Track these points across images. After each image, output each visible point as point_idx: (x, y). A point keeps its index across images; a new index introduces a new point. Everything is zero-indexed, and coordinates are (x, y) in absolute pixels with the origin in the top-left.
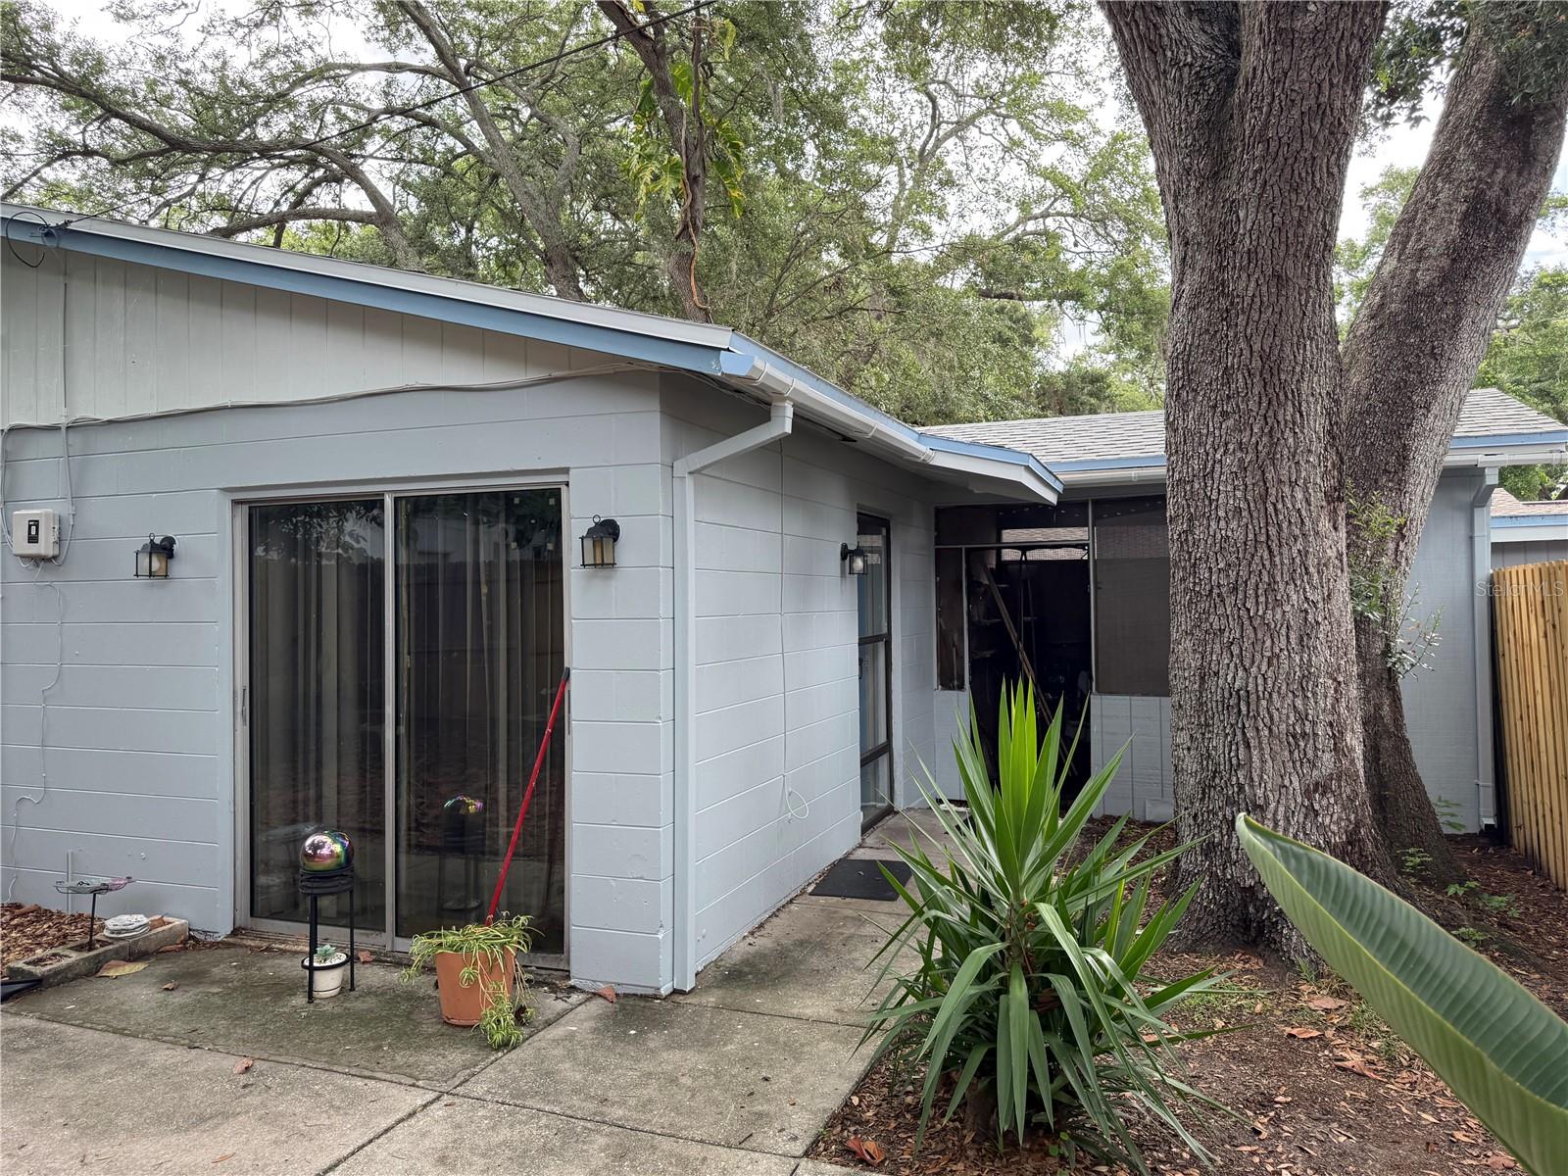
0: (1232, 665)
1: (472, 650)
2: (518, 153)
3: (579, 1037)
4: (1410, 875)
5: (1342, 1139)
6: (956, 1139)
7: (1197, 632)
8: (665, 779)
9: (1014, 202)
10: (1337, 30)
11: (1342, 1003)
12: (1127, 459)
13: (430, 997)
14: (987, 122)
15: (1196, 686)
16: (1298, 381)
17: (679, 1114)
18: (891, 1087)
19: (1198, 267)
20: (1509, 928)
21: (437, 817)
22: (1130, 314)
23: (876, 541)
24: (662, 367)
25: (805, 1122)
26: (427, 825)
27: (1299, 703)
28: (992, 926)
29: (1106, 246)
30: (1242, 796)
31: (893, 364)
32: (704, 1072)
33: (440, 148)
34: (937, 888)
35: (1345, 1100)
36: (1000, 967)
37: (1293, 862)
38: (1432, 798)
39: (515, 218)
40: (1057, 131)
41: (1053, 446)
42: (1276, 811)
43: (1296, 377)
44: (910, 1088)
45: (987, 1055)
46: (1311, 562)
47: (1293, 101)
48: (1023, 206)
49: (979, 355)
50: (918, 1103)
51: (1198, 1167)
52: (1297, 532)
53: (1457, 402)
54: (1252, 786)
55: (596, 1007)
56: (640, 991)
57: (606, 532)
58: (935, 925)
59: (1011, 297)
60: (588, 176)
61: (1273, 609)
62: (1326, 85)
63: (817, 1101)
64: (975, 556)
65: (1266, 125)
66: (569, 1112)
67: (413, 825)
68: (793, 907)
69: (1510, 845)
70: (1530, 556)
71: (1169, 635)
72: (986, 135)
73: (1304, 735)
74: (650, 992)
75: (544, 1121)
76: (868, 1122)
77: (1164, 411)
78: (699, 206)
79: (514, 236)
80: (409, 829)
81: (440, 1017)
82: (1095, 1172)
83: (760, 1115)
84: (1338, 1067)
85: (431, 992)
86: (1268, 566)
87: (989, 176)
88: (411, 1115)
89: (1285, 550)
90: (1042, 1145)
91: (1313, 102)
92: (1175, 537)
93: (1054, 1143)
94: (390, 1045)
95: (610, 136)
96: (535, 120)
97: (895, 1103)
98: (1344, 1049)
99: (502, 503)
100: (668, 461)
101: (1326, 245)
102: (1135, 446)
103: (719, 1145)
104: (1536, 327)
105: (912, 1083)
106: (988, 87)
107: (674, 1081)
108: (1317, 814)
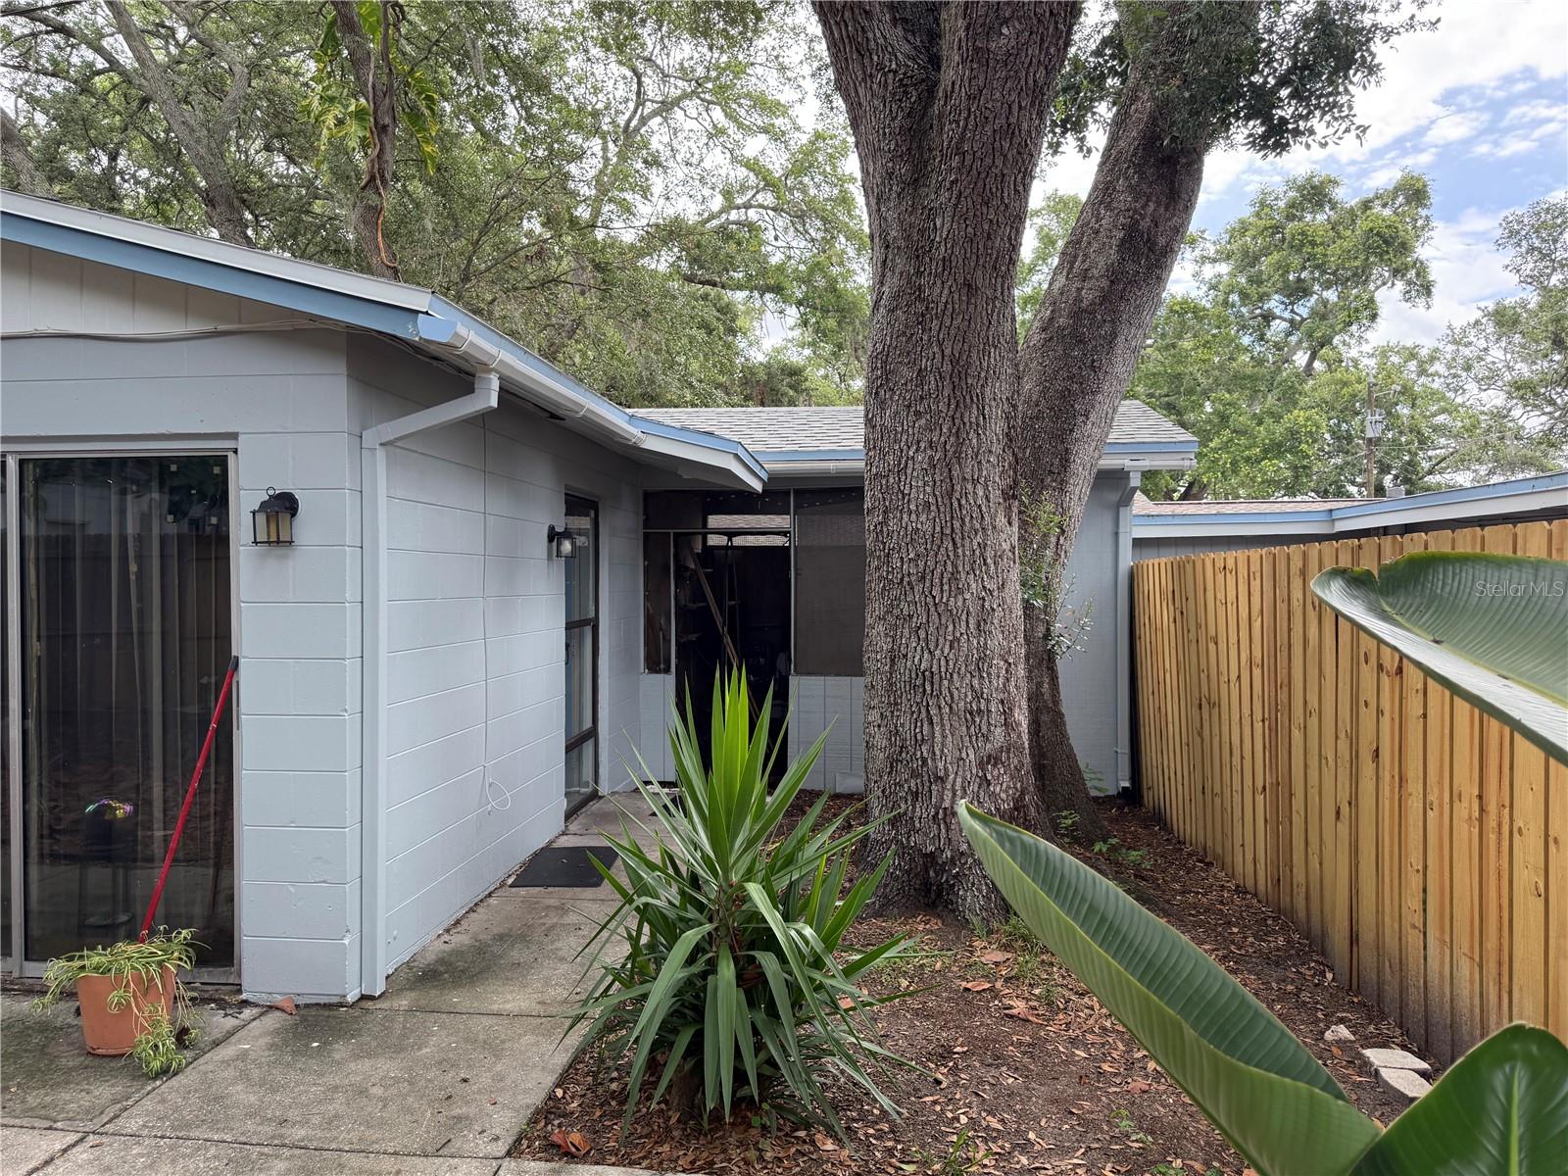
0: (919, 648)
1: (118, 634)
2: (175, 77)
3: (253, 1055)
4: (1063, 835)
5: (1011, 1080)
6: (661, 1120)
7: (889, 617)
8: (351, 779)
9: (718, 190)
10: (1027, 56)
11: (1009, 955)
12: (825, 451)
13: (70, 1026)
14: (692, 106)
15: (887, 668)
16: (982, 386)
17: (369, 1127)
18: (595, 1075)
19: (897, 271)
20: (1143, 878)
21: (76, 822)
22: (825, 311)
23: (584, 523)
24: (349, 326)
25: (507, 1121)
26: (64, 832)
27: (975, 682)
28: (700, 907)
29: (804, 243)
30: (925, 769)
31: (597, 342)
32: (397, 1080)
33: (75, 60)
34: (648, 874)
35: (1012, 1044)
36: (707, 947)
37: (1007, 844)
38: (1082, 765)
39: (170, 149)
40: (759, 123)
41: (759, 435)
42: (954, 782)
43: (981, 382)
44: (615, 1074)
45: (694, 1036)
46: (989, 553)
47: (986, 118)
48: (727, 194)
49: (685, 340)
50: (624, 1089)
51: (888, 1121)
52: (978, 526)
53: (1111, 411)
54: (934, 760)
55: (272, 1020)
56: (323, 1000)
57: (282, 506)
58: (644, 912)
59: (714, 285)
60: (258, 113)
61: (956, 595)
62: (1015, 107)
63: (519, 1097)
64: (683, 540)
65: (962, 138)
66: (243, 1139)
67: (46, 832)
68: (492, 901)
69: (1141, 805)
70: (1163, 551)
71: (864, 619)
72: (691, 119)
73: (979, 711)
74: (335, 1000)
75: (213, 1151)
76: (572, 1113)
77: (862, 408)
78: (388, 157)
79: (169, 170)
80: (41, 836)
81: (82, 1048)
82: (794, 1137)
83: (459, 1118)
84: (1007, 1015)
85: (71, 1020)
86: (952, 557)
87: (694, 161)
88: (47, 1163)
89: (967, 542)
90: (746, 1117)
91: (1004, 121)
92: (872, 528)
93: (756, 1114)
94: (19, 1085)
95: (286, 71)
96: (193, 42)
97: (600, 1090)
98: (1011, 998)
99: (155, 471)
100: (357, 431)
101: (1011, 259)
102: (834, 439)
103: (414, 1155)
104: (1167, 348)
105: (617, 1069)
106: (693, 70)
107: (362, 1092)
108: (989, 784)
